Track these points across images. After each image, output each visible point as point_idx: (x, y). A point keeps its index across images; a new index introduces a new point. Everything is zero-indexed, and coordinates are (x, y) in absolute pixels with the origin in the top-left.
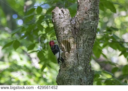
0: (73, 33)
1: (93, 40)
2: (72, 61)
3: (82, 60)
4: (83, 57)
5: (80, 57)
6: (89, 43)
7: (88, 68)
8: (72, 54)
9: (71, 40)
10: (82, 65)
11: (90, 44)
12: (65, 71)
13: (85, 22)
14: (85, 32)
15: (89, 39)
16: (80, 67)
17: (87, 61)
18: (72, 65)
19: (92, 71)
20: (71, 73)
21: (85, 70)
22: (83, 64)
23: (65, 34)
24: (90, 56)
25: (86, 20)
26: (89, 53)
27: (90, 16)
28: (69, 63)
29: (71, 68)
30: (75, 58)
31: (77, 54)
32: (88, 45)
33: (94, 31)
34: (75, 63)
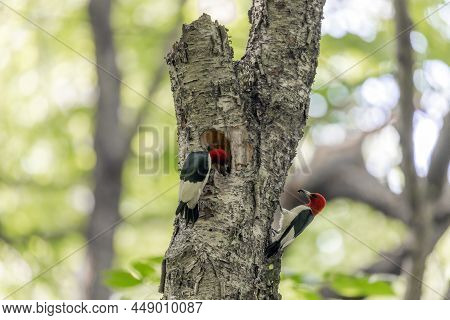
2: (237, 202)
8: (237, 181)
13: (285, 85)
25: (288, 79)
27: (300, 68)
29: (232, 225)
31: (253, 183)
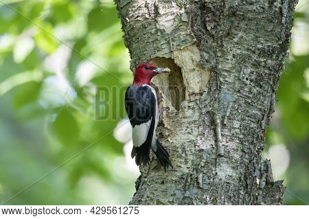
0: (195, 28)
1: (278, 56)
3: (232, 140)
4: (237, 126)
5: (224, 125)
6: (261, 70)
7: (257, 173)
9: (187, 58)
10: (230, 158)
11: (267, 71)
12: (163, 183)
14: (243, 25)
15: (262, 53)
16: (224, 166)
17: (252, 143)
18: (191, 157)
19: (272, 184)
20: (188, 193)
21: (246, 179)
22: (237, 156)
23: (162, 31)
24: (268, 124)
26: (260, 110)
28: (180, 150)
30: (201, 129)
32: (259, 75)
33: (283, 21)
34: (202, 150)
